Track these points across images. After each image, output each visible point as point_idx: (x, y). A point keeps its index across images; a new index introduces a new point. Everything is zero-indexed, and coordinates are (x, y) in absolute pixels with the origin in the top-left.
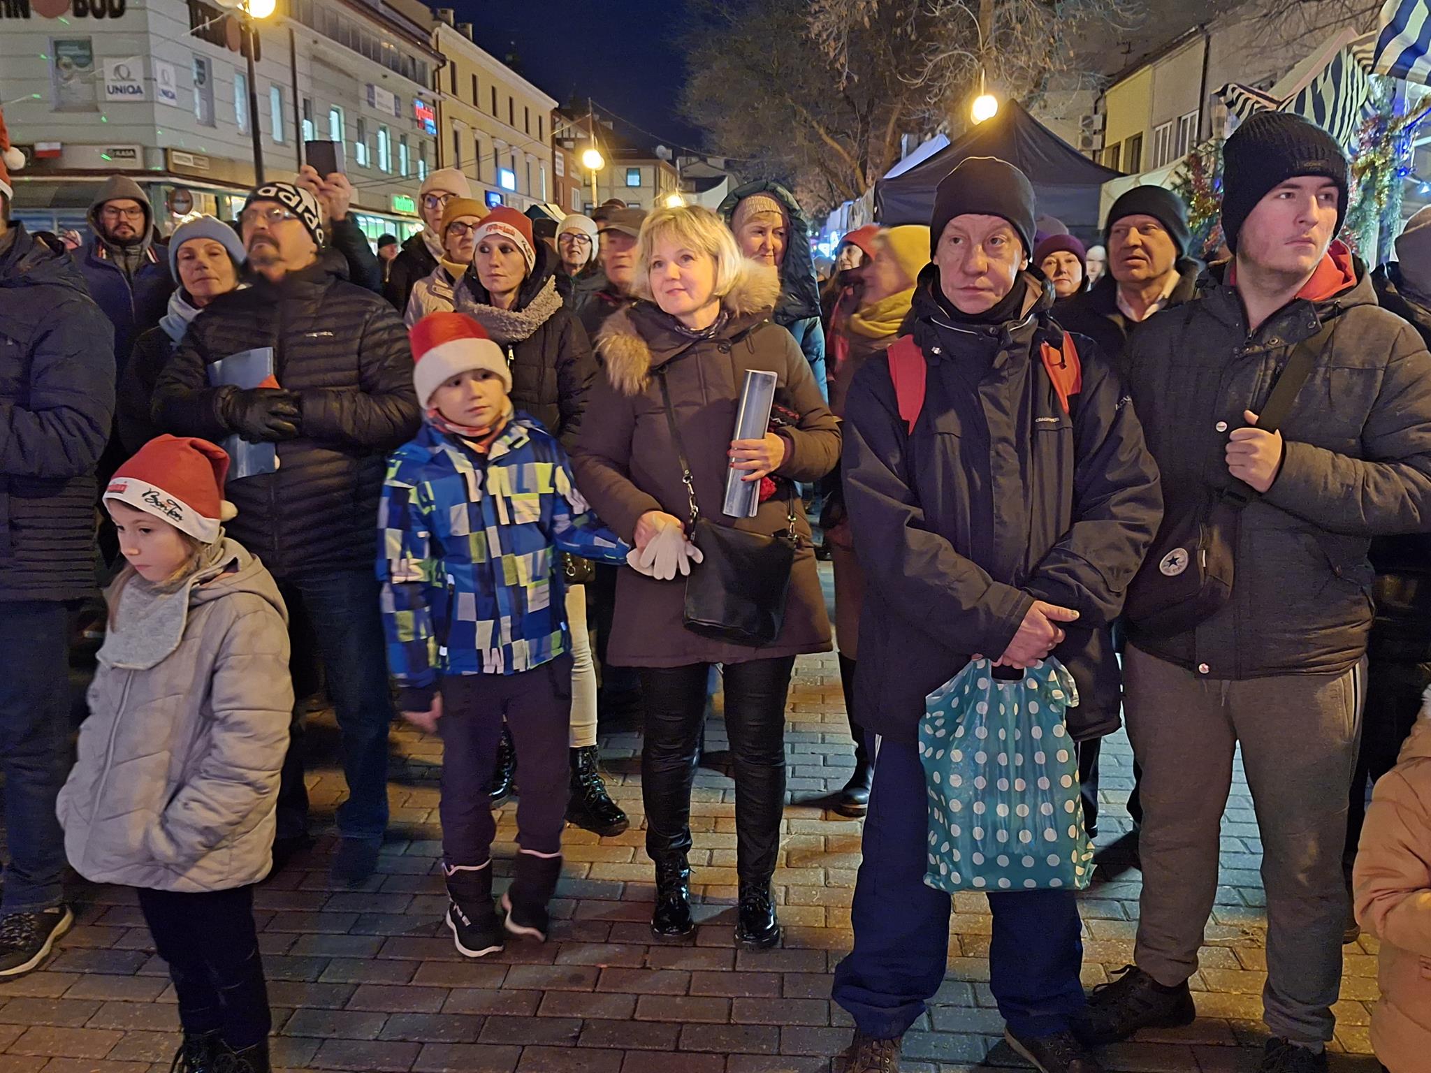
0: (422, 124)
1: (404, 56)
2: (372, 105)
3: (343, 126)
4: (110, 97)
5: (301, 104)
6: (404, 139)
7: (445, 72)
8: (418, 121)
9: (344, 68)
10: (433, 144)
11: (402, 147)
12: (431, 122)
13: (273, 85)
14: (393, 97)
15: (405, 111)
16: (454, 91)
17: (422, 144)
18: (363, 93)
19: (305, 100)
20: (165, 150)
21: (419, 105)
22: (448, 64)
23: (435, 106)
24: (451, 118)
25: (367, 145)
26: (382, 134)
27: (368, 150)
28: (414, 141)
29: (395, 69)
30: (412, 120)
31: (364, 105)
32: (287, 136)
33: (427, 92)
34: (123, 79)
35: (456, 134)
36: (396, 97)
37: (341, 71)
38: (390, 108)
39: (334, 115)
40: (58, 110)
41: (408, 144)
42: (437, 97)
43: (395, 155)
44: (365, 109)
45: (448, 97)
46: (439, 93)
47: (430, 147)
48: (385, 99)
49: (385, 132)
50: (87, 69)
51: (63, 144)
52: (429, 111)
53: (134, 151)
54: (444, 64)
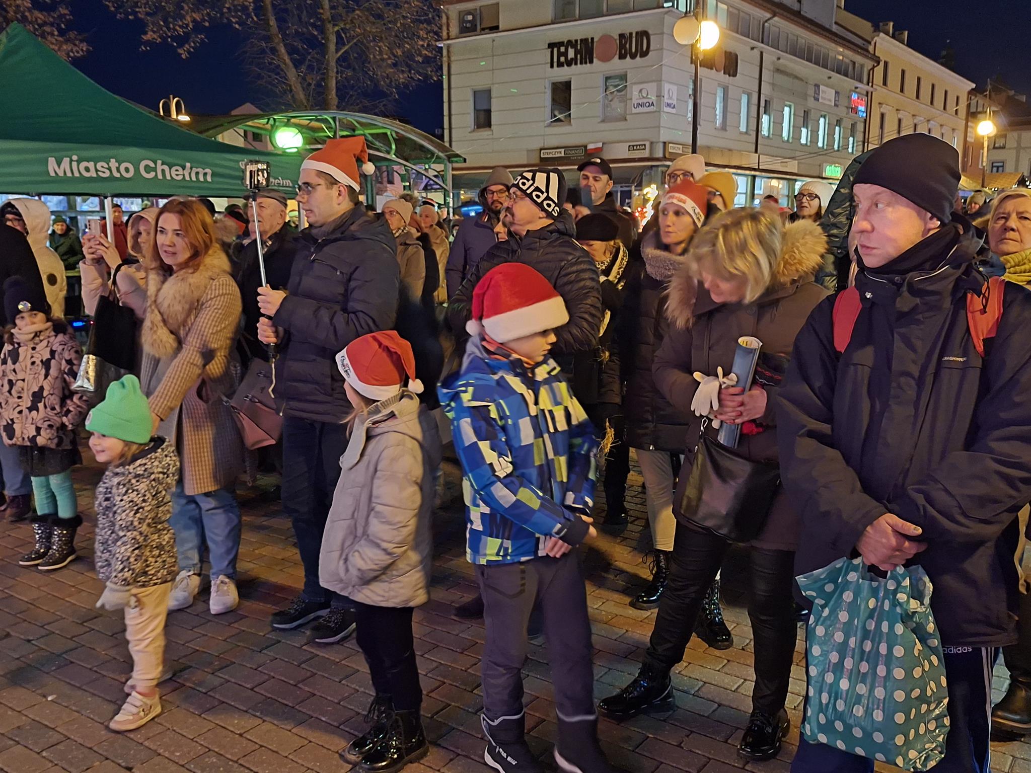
0: (855, 110)
1: (847, 61)
2: (817, 99)
3: (792, 117)
4: (634, 111)
5: (762, 104)
6: (839, 123)
7: (879, 70)
8: (852, 108)
9: (798, 75)
10: (862, 125)
11: (837, 128)
12: (862, 108)
13: (744, 92)
14: (834, 91)
15: (843, 101)
16: (885, 83)
17: (853, 126)
18: (811, 91)
19: (766, 101)
20: (665, 143)
21: (854, 96)
22: (882, 64)
23: (867, 96)
24: (880, 103)
25: (809, 129)
26: (822, 120)
27: (809, 133)
28: (847, 123)
29: (839, 72)
30: (847, 108)
31: (811, 100)
32: (750, 128)
33: (863, 87)
34: (644, 97)
35: (883, 116)
36: (837, 93)
37: (796, 77)
38: (830, 100)
39: (787, 109)
40: (603, 121)
41: (842, 126)
42: (870, 89)
43: (831, 134)
44: (811, 102)
45: (878, 88)
46: (872, 86)
47: (860, 127)
48: (828, 95)
49: (825, 118)
50: (623, 93)
51: (603, 144)
52: (862, 100)
53: (645, 145)
54: (878, 64)
